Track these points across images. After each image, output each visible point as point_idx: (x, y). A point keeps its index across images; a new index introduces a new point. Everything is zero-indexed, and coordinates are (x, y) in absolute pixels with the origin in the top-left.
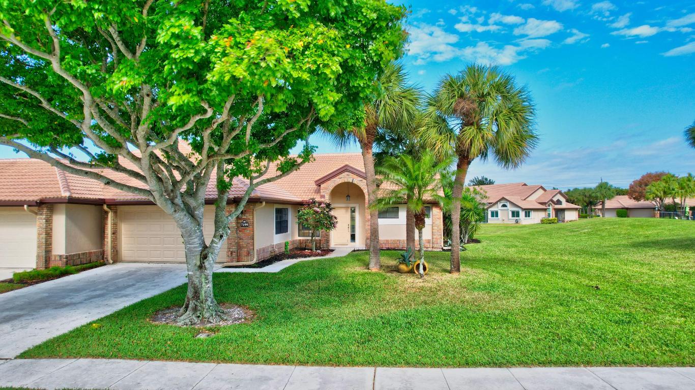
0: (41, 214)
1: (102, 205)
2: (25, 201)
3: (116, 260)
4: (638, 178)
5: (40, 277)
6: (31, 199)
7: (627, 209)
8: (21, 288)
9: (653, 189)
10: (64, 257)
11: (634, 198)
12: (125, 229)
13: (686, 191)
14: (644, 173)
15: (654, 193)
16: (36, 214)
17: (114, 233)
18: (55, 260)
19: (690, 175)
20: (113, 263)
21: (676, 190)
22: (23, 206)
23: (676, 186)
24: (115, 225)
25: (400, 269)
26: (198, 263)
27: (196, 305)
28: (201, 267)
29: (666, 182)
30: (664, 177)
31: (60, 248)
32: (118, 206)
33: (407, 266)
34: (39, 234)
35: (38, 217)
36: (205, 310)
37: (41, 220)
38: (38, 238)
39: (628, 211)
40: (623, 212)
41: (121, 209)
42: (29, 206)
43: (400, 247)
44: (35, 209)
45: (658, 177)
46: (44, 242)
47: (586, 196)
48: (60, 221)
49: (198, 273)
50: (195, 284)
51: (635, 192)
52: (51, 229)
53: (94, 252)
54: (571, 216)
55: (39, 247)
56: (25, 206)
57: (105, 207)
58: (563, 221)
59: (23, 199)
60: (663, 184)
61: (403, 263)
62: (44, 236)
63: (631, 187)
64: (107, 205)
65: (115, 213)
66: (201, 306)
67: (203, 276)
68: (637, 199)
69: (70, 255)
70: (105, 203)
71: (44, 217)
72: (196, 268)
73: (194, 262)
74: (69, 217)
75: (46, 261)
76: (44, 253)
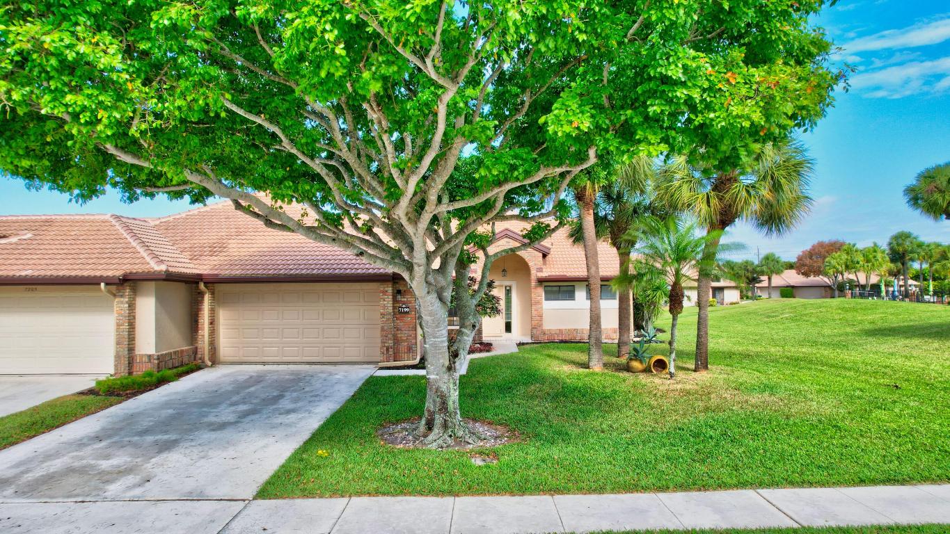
0: (122, 296)
1: (197, 283)
2: (101, 276)
3: (215, 361)
4: (808, 247)
5: (136, 386)
6: (110, 273)
7: (793, 287)
8: (120, 403)
9: (834, 262)
10: (156, 357)
11: (803, 274)
12: (223, 316)
13: (873, 265)
14: (815, 242)
15: (834, 267)
16: (115, 295)
17: (212, 323)
18: (141, 362)
19: (875, 244)
20: (212, 366)
21: (861, 263)
22: (99, 284)
23: (860, 258)
24: (212, 311)
25: (632, 368)
26: (447, 363)
27: (445, 420)
28: (450, 369)
29: (848, 253)
30: (845, 247)
31: (147, 345)
32: (216, 285)
33: (641, 362)
34: (118, 325)
35: (117, 300)
36: (457, 427)
37: (120, 304)
38: (118, 330)
39: (794, 290)
40: (788, 291)
41: (220, 287)
42: (107, 284)
43: (578, 339)
44: (113, 288)
45: (835, 247)
46: (126, 336)
47: (748, 270)
48: (147, 307)
49: (446, 376)
50: (442, 392)
51: (804, 265)
52: (134, 317)
53: (187, 351)
54: (731, 296)
55: (118, 343)
56: (103, 285)
57: (202, 286)
58: (722, 304)
59: (98, 274)
60: (844, 256)
61: (636, 360)
62: (126, 326)
63: (800, 259)
64: (205, 283)
65: (213, 294)
66: (451, 422)
67: (451, 380)
68: (806, 274)
69: (162, 355)
70: (202, 280)
71: (127, 300)
72: (444, 369)
73: (441, 361)
74: (160, 300)
75: (129, 363)
76: (127, 353)
